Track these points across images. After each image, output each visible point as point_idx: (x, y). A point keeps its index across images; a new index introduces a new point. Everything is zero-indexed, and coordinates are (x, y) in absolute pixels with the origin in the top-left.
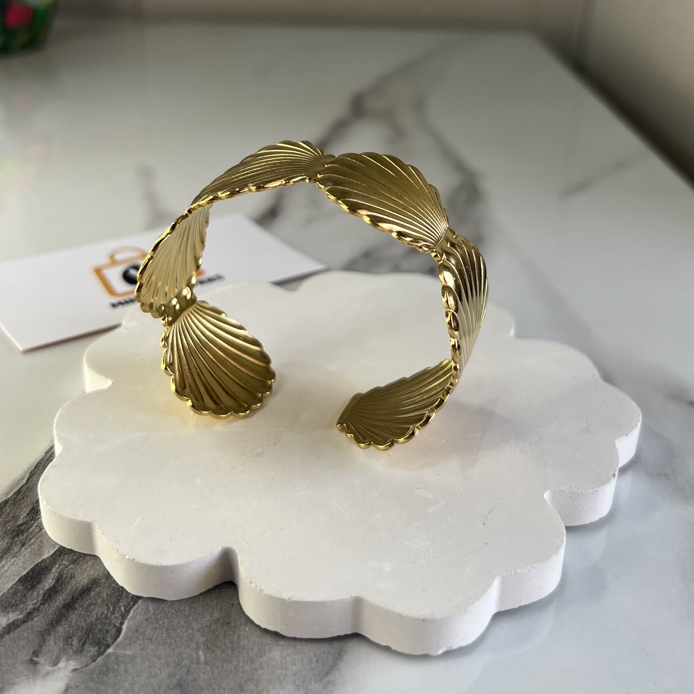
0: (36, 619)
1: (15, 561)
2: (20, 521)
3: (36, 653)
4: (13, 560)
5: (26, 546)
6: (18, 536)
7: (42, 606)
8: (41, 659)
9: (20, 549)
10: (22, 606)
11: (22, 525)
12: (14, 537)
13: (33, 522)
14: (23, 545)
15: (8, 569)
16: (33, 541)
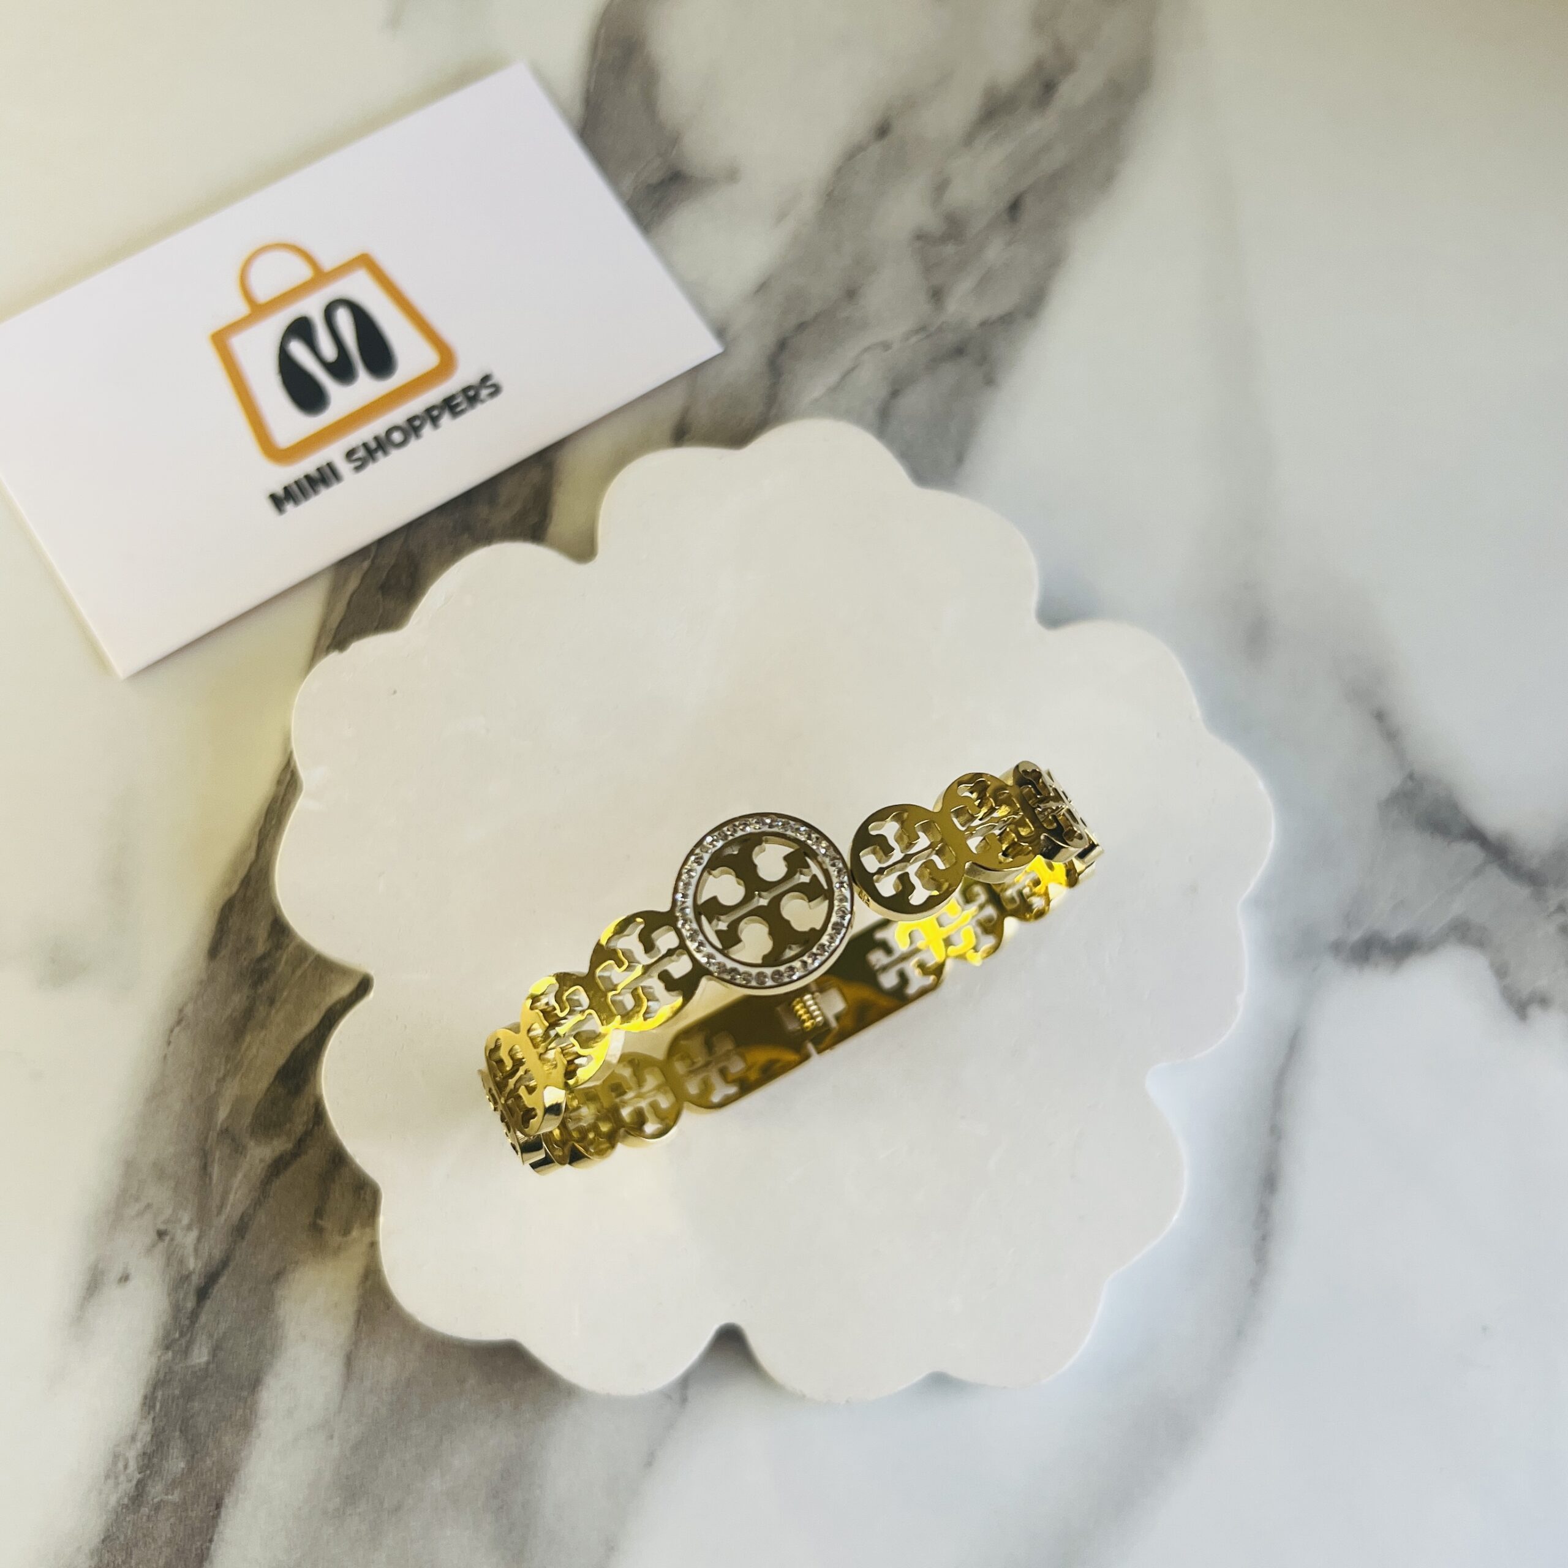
0: (311, 1152)
1: (266, 1035)
2: (261, 948)
3: (319, 1213)
4: (262, 1034)
5: (278, 1004)
6: (262, 982)
7: (316, 1128)
8: (326, 1223)
9: (268, 1014)
10: (288, 1125)
11: (262, 958)
12: (255, 985)
13: (280, 952)
14: (272, 1002)
15: (258, 1052)
16: (285, 994)
